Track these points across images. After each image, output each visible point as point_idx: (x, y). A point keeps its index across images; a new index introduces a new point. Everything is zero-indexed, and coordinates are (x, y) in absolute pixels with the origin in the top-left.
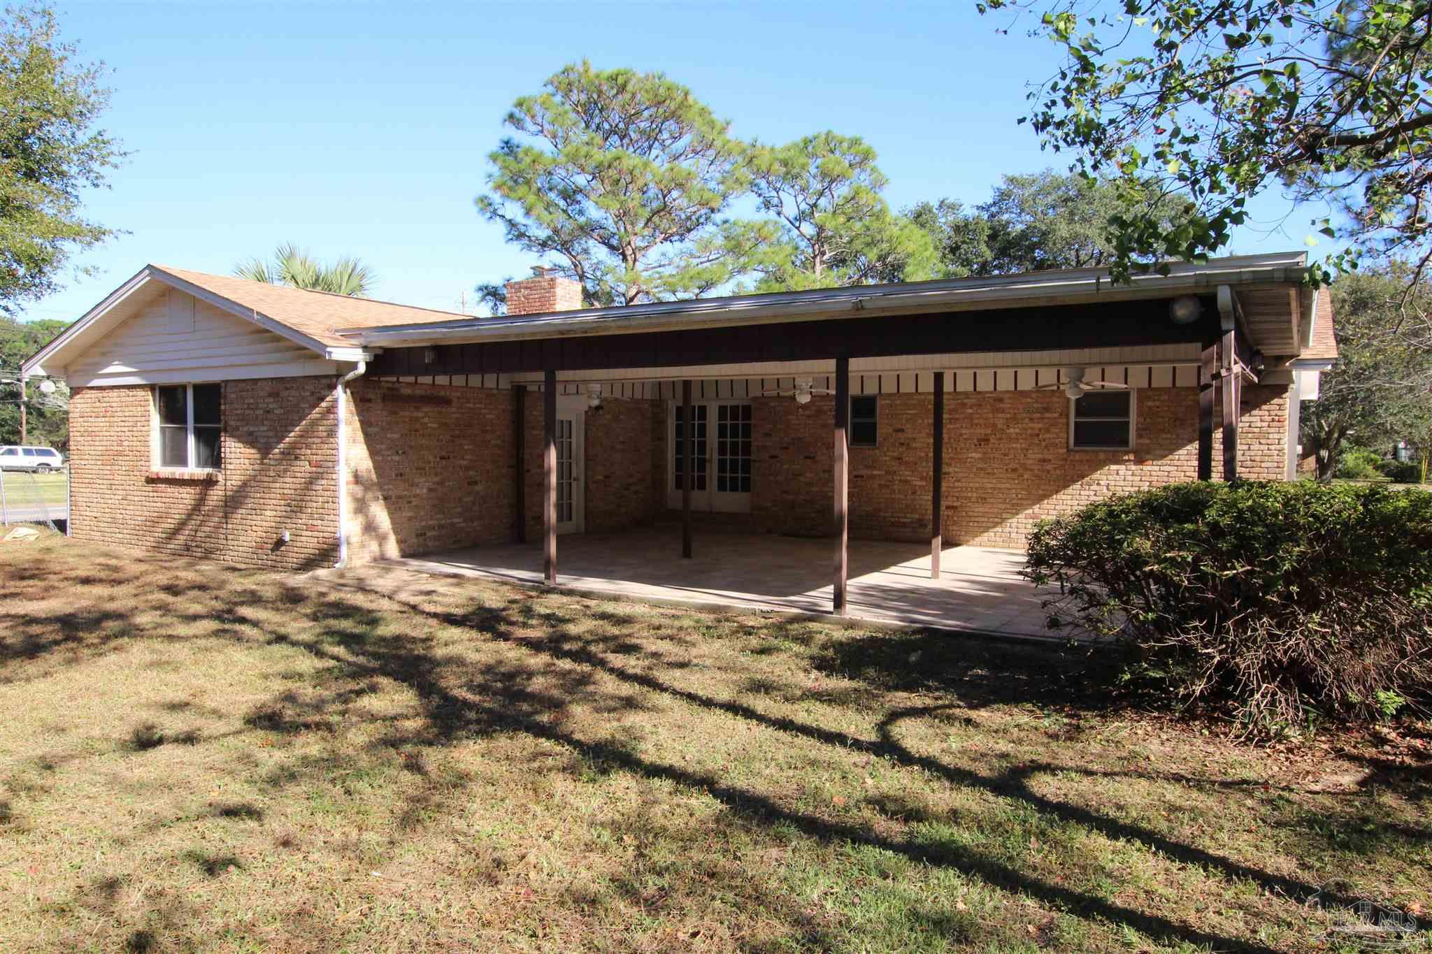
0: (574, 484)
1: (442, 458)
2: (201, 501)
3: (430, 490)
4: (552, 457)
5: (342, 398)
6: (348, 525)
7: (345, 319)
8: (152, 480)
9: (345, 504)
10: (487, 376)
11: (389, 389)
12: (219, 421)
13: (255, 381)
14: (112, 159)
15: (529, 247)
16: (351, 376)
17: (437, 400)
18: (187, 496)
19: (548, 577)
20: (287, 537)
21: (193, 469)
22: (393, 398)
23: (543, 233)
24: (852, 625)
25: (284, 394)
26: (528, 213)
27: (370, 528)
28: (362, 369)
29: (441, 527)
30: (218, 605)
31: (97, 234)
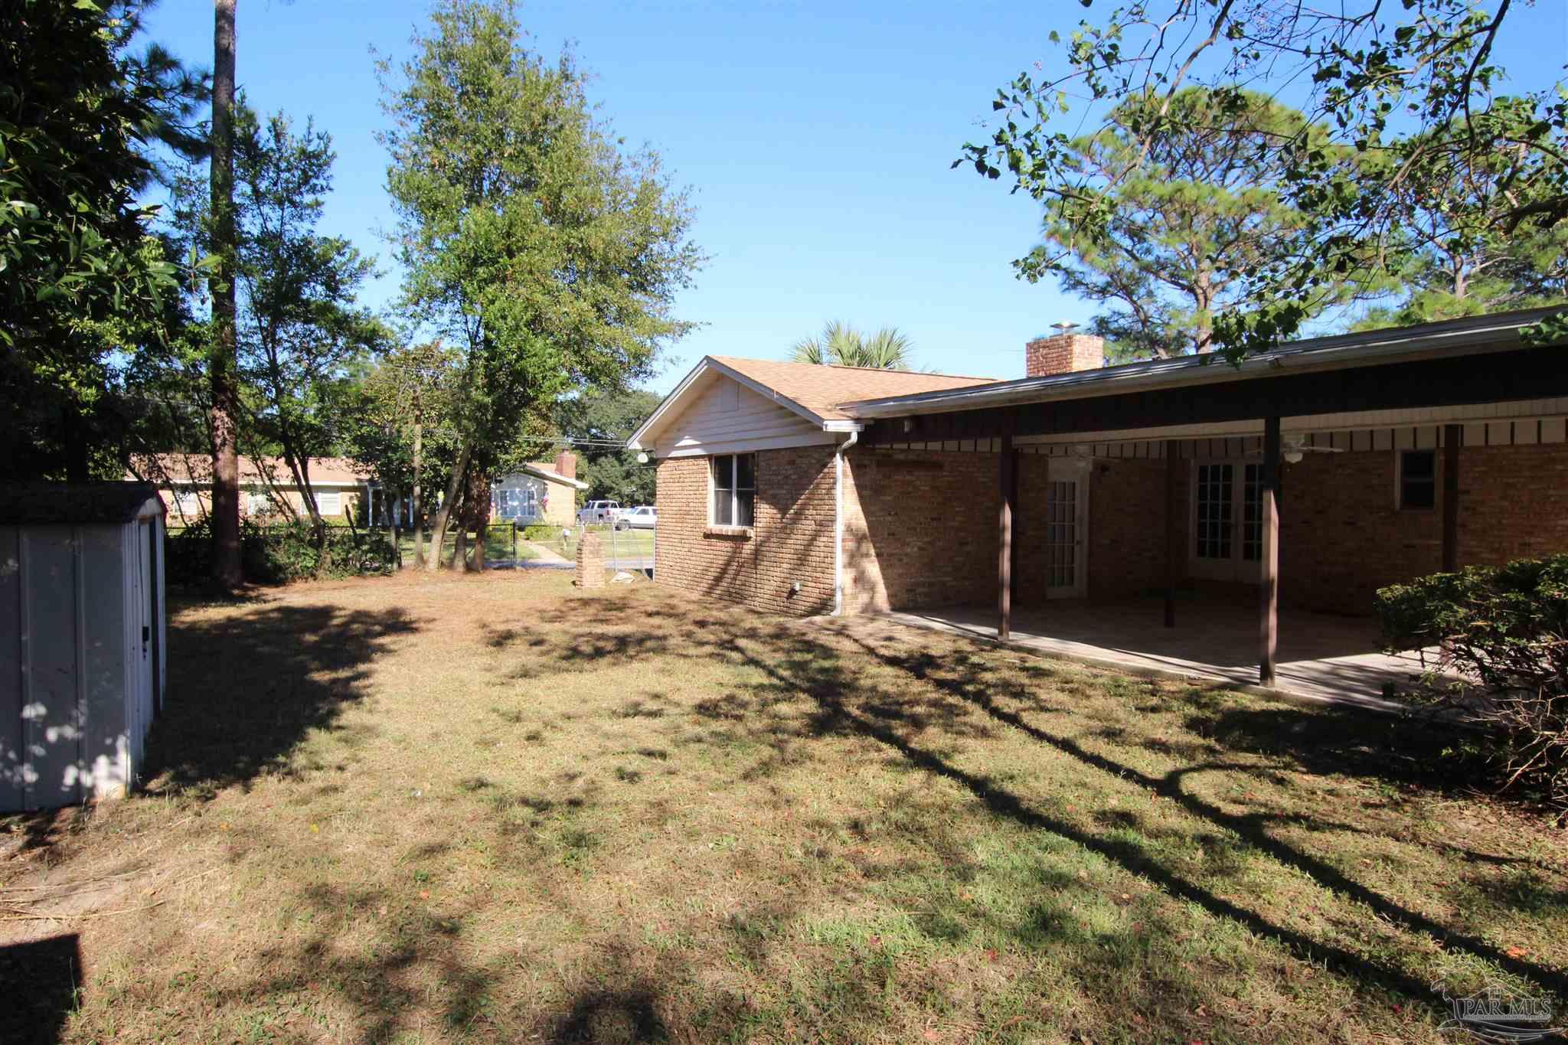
0: (1077, 549)
1: (933, 519)
2: (736, 552)
3: (920, 549)
4: (1007, 516)
5: (840, 466)
6: (842, 577)
7: (852, 392)
8: (708, 536)
9: (840, 558)
10: (979, 442)
11: (884, 455)
12: (752, 485)
13: (778, 450)
14: (698, 264)
15: (1089, 295)
16: (846, 445)
17: (929, 464)
18: (726, 547)
19: (1001, 633)
20: (797, 588)
21: (734, 527)
22: (887, 462)
23: (1099, 279)
24: (1276, 697)
25: (798, 461)
26: (1082, 257)
27: (860, 579)
28: (854, 438)
29: (931, 585)
30: (726, 637)
31: (685, 328)
